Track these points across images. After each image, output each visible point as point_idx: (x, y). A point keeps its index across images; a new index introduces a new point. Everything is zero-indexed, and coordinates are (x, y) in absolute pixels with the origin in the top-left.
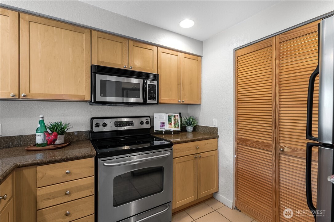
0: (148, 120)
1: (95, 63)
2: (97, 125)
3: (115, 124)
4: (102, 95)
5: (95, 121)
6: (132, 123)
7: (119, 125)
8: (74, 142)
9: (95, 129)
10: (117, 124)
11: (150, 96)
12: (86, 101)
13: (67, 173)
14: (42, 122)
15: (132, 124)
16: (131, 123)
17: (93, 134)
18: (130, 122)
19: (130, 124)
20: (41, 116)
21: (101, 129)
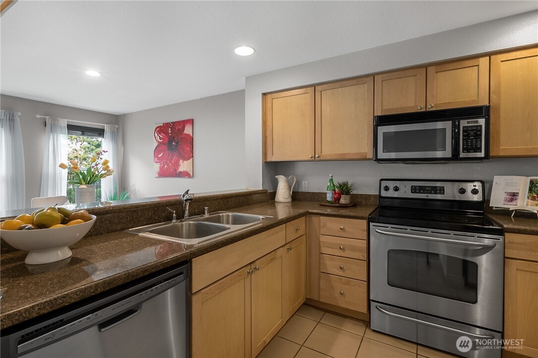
0: (476, 188)
1: (379, 113)
2: (387, 189)
3: (412, 190)
4: (385, 151)
5: (384, 184)
6: (442, 190)
7: (417, 191)
8: (361, 206)
9: (384, 194)
10: (414, 190)
11: (467, 146)
12: (369, 159)
13: (341, 228)
14: (331, 180)
15: (442, 192)
16: (440, 190)
17: (382, 200)
18: (438, 189)
19: (438, 191)
20: (330, 175)
21: (391, 193)
